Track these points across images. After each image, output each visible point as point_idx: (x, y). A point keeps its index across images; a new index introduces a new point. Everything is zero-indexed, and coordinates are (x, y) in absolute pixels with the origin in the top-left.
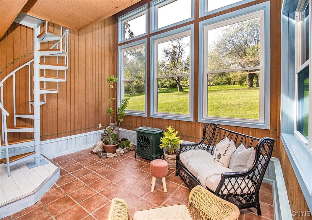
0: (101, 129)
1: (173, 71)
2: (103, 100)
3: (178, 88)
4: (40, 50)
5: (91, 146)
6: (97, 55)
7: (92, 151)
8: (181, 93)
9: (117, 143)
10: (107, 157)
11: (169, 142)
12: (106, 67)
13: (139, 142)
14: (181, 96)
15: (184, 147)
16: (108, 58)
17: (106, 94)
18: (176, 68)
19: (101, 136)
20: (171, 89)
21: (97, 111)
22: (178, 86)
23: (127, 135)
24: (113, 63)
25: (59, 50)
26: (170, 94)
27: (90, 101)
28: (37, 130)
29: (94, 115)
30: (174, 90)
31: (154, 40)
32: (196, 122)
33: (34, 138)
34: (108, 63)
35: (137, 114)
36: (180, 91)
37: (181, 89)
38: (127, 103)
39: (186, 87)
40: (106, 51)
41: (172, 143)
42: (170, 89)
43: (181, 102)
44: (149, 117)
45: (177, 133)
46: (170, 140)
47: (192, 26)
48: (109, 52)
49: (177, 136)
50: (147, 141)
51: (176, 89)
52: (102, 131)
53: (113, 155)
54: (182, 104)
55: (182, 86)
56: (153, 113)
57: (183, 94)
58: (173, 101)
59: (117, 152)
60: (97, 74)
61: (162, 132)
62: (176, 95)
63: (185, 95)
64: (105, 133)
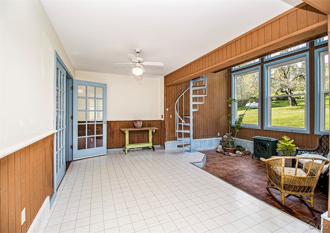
0: (219, 137)
1: (283, 83)
2: (221, 115)
3: (290, 102)
4: (193, 87)
5: (213, 148)
6: (217, 82)
7: (217, 151)
8: (294, 107)
9: (234, 148)
10: (230, 155)
11: (285, 147)
12: (223, 90)
13: (257, 147)
14: (294, 111)
15: (299, 151)
16: (224, 83)
17: (222, 111)
18: (287, 78)
19: (220, 142)
20: (279, 102)
21: (217, 124)
22: (290, 99)
23: (241, 143)
24: (227, 87)
25: (205, 86)
26: (277, 109)
27: (213, 116)
28: (191, 132)
29: (215, 126)
30: (284, 103)
31: (267, 67)
32: (313, 135)
33: (190, 137)
34: (224, 87)
35: (251, 127)
36: (293, 105)
37: (294, 103)
38: (242, 118)
39: (302, 99)
40: (223, 78)
41: (288, 148)
42: (277, 102)
43: (295, 118)
44: (263, 129)
45: (293, 141)
46: (286, 146)
47: (307, 53)
48: (224, 78)
49: (292, 143)
50: (265, 146)
51: (286, 102)
52: (220, 138)
53: (234, 155)
54: (296, 121)
55: (296, 98)
56: (267, 126)
57: (298, 109)
58: (283, 117)
59: (237, 153)
60: (217, 96)
61: (278, 141)
62: (287, 109)
63: (301, 110)
64: (223, 140)
